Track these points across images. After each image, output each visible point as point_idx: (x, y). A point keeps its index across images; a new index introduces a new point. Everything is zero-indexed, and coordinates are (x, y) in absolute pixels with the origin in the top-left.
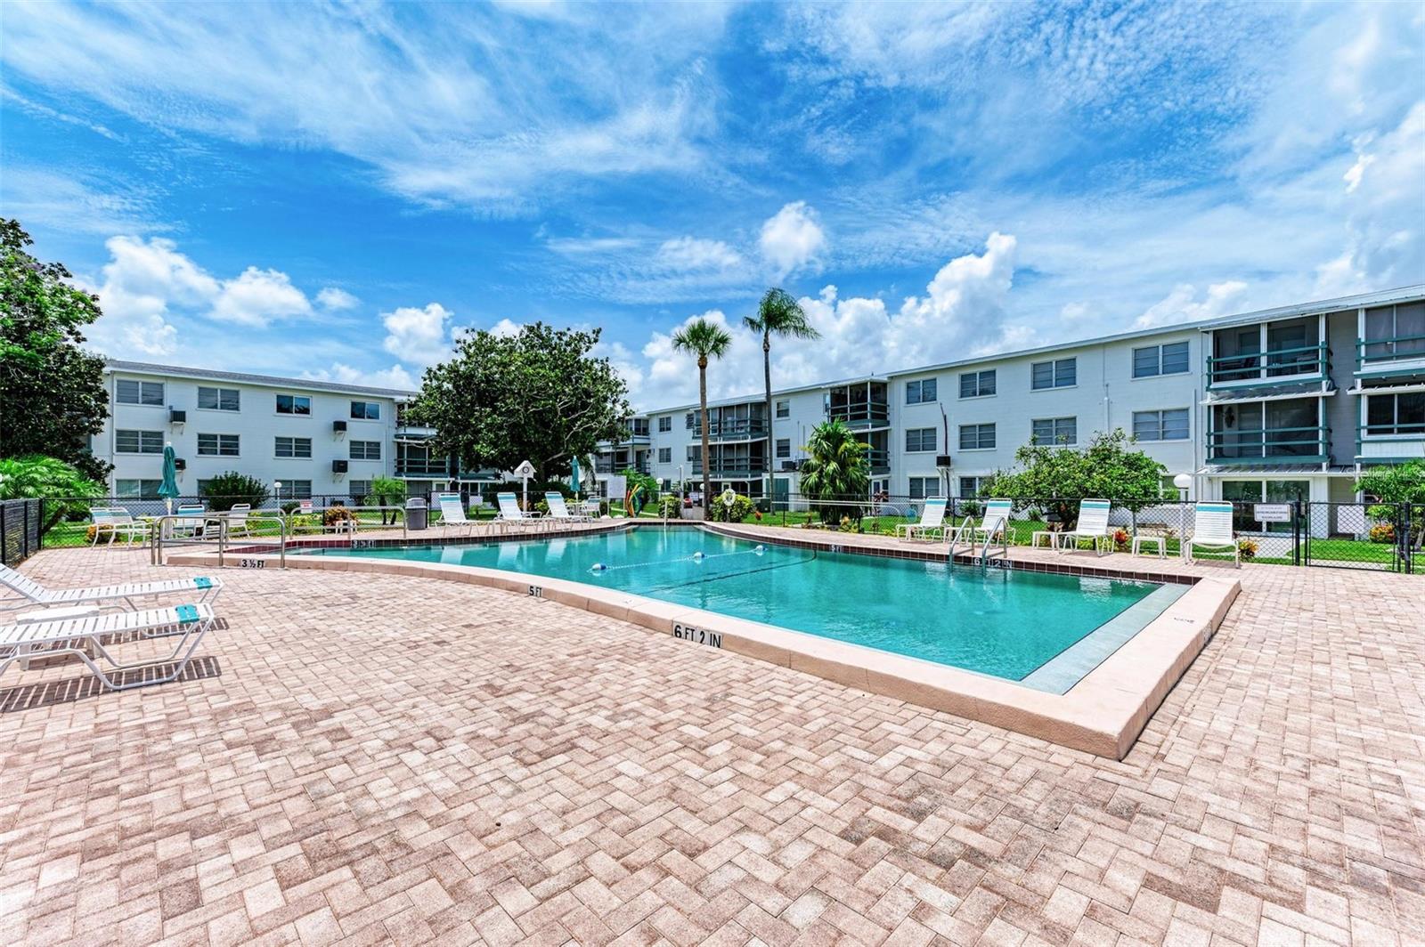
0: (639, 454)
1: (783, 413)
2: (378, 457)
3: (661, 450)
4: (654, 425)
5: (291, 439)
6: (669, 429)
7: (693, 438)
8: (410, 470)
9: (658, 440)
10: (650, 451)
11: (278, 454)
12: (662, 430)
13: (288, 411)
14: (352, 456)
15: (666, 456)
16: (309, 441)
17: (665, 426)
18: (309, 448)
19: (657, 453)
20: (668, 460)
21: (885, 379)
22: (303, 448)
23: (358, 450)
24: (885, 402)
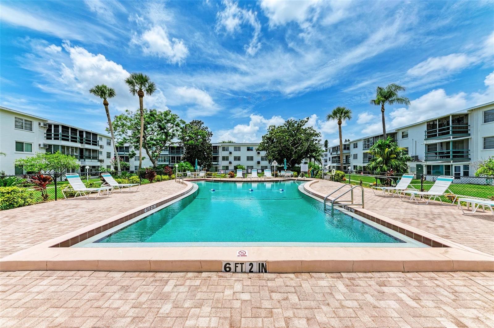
0: (347, 157)
1: (405, 136)
3: (354, 155)
4: (352, 146)
6: (357, 147)
7: (363, 150)
9: (353, 151)
10: (350, 155)
11: (247, 160)
12: (354, 147)
13: (249, 150)
14: (262, 160)
15: (355, 157)
16: (253, 157)
17: (356, 146)
19: (353, 156)
20: (357, 158)
21: (466, 112)
24: (467, 124)
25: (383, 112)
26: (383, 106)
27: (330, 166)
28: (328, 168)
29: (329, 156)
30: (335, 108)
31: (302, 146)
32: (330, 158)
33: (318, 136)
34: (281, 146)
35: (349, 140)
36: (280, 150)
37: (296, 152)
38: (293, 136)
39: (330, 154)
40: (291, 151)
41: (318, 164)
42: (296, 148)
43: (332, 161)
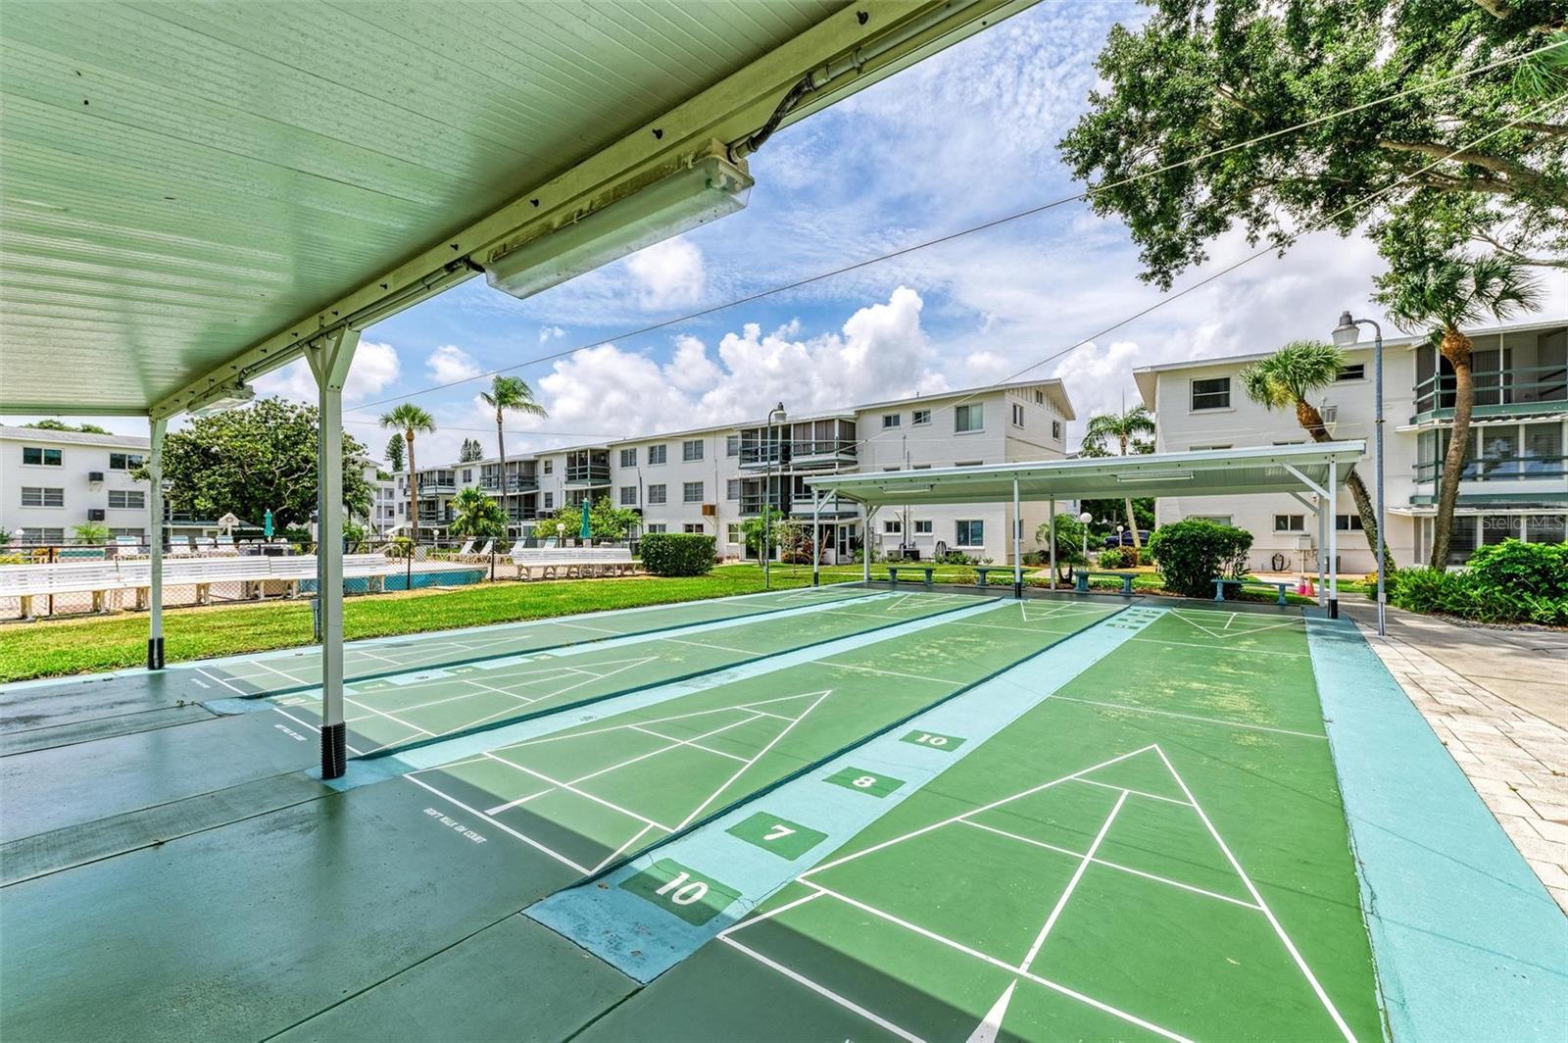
1: (549, 470)
2: (142, 506)
5: (40, 489)
8: (175, 518)
11: (24, 503)
13: (37, 462)
14: (111, 505)
16: (61, 490)
18: (61, 497)
21: (605, 447)
22: (55, 497)
23: (117, 499)
24: (608, 465)
25: (500, 423)
26: (499, 411)
27: (401, 530)
28: (397, 533)
29: (399, 498)
30: (401, 404)
31: (313, 477)
32: (401, 505)
33: (361, 452)
34: (244, 473)
35: (475, 442)
36: (238, 483)
37: (294, 492)
38: (285, 450)
39: (402, 491)
40: (277, 489)
41: (359, 524)
42: (296, 481)
43: (408, 513)
